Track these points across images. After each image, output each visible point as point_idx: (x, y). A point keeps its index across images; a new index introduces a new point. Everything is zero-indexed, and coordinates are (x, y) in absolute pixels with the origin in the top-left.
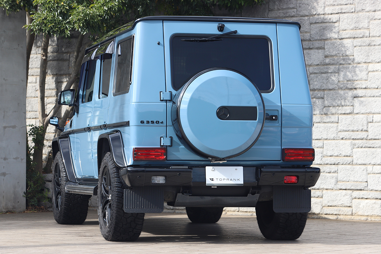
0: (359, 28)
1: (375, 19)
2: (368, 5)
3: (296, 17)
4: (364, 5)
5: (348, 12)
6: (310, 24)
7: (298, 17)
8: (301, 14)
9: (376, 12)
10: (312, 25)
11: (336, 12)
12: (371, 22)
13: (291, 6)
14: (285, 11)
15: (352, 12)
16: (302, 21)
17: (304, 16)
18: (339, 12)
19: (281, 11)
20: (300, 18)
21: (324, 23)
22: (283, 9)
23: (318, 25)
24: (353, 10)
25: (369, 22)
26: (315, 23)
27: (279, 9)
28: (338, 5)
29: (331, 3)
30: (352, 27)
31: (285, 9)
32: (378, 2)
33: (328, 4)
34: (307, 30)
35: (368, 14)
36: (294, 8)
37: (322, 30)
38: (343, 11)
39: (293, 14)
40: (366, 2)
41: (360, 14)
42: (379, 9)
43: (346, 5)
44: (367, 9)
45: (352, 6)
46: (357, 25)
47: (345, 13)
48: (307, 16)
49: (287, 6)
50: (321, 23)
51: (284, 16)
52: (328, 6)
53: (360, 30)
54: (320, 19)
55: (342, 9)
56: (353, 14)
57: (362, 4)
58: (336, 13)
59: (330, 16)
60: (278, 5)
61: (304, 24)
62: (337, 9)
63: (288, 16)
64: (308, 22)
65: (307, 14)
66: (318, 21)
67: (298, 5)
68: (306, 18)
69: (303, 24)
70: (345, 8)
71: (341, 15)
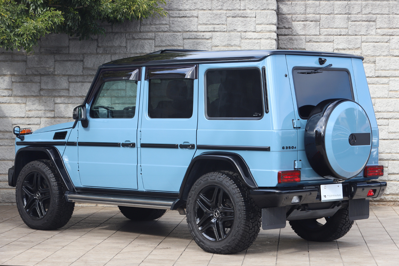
0: (231, 45)
1: (246, 39)
2: (239, 26)
3: (169, 32)
4: (236, 26)
5: (221, 31)
6: (182, 39)
7: (171, 32)
8: (174, 29)
9: (247, 33)
10: (185, 40)
11: (210, 30)
12: (243, 41)
13: (164, 22)
14: (158, 26)
15: (224, 31)
16: (174, 36)
17: (177, 32)
18: (212, 30)
19: (153, 26)
20: (173, 33)
21: (197, 39)
22: (155, 24)
23: (191, 41)
24: (225, 30)
25: (240, 41)
26: (188, 39)
27: (151, 24)
28: (210, 24)
29: (204, 22)
30: (224, 44)
31: (158, 24)
32: (250, 25)
33: (201, 23)
34: (180, 44)
35: (239, 34)
36: (166, 24)
37: (196, 45)
38: (216, 30)
39: (166, 29)
40: (237, 24)
41: (232, 33)
42: (249, 30)
43: (218, 24)
44: (239, 30)
45: (224, 26)
46: (229, 42)
47: (217, 31)
48: (180, 32)
49: (160, 22)
50: (194, 39)
51: (157, 30)
52: (201, 24)
53: (231, 47)
54: (193, 36)
55: (214, 28)
56: (225, 33)
57: (234, 25)
58: (209, 32)
59: (202, 34)
60: (151, 21)
61: (178, 39)
62: (210, 28)
63: (161, 31)
64: (181, 38)
65: (180, 30)
66: (191, 37)
67: (171, 22)
68: (179, 34)
69: (176, 39)
70: (217, 28)
71: (213, 33)
